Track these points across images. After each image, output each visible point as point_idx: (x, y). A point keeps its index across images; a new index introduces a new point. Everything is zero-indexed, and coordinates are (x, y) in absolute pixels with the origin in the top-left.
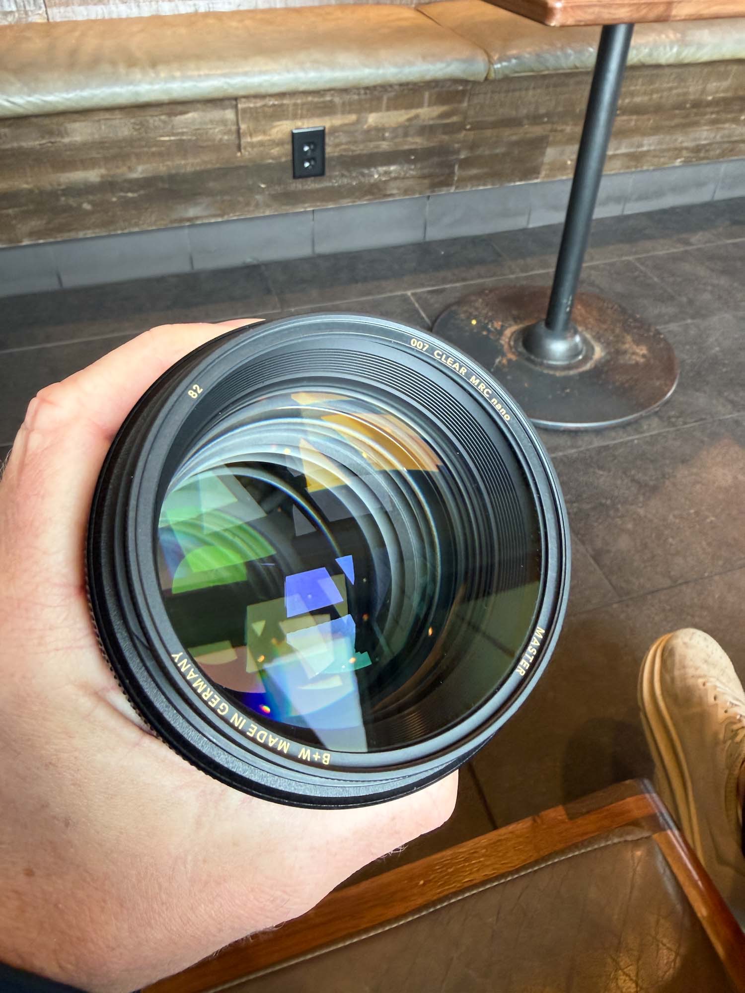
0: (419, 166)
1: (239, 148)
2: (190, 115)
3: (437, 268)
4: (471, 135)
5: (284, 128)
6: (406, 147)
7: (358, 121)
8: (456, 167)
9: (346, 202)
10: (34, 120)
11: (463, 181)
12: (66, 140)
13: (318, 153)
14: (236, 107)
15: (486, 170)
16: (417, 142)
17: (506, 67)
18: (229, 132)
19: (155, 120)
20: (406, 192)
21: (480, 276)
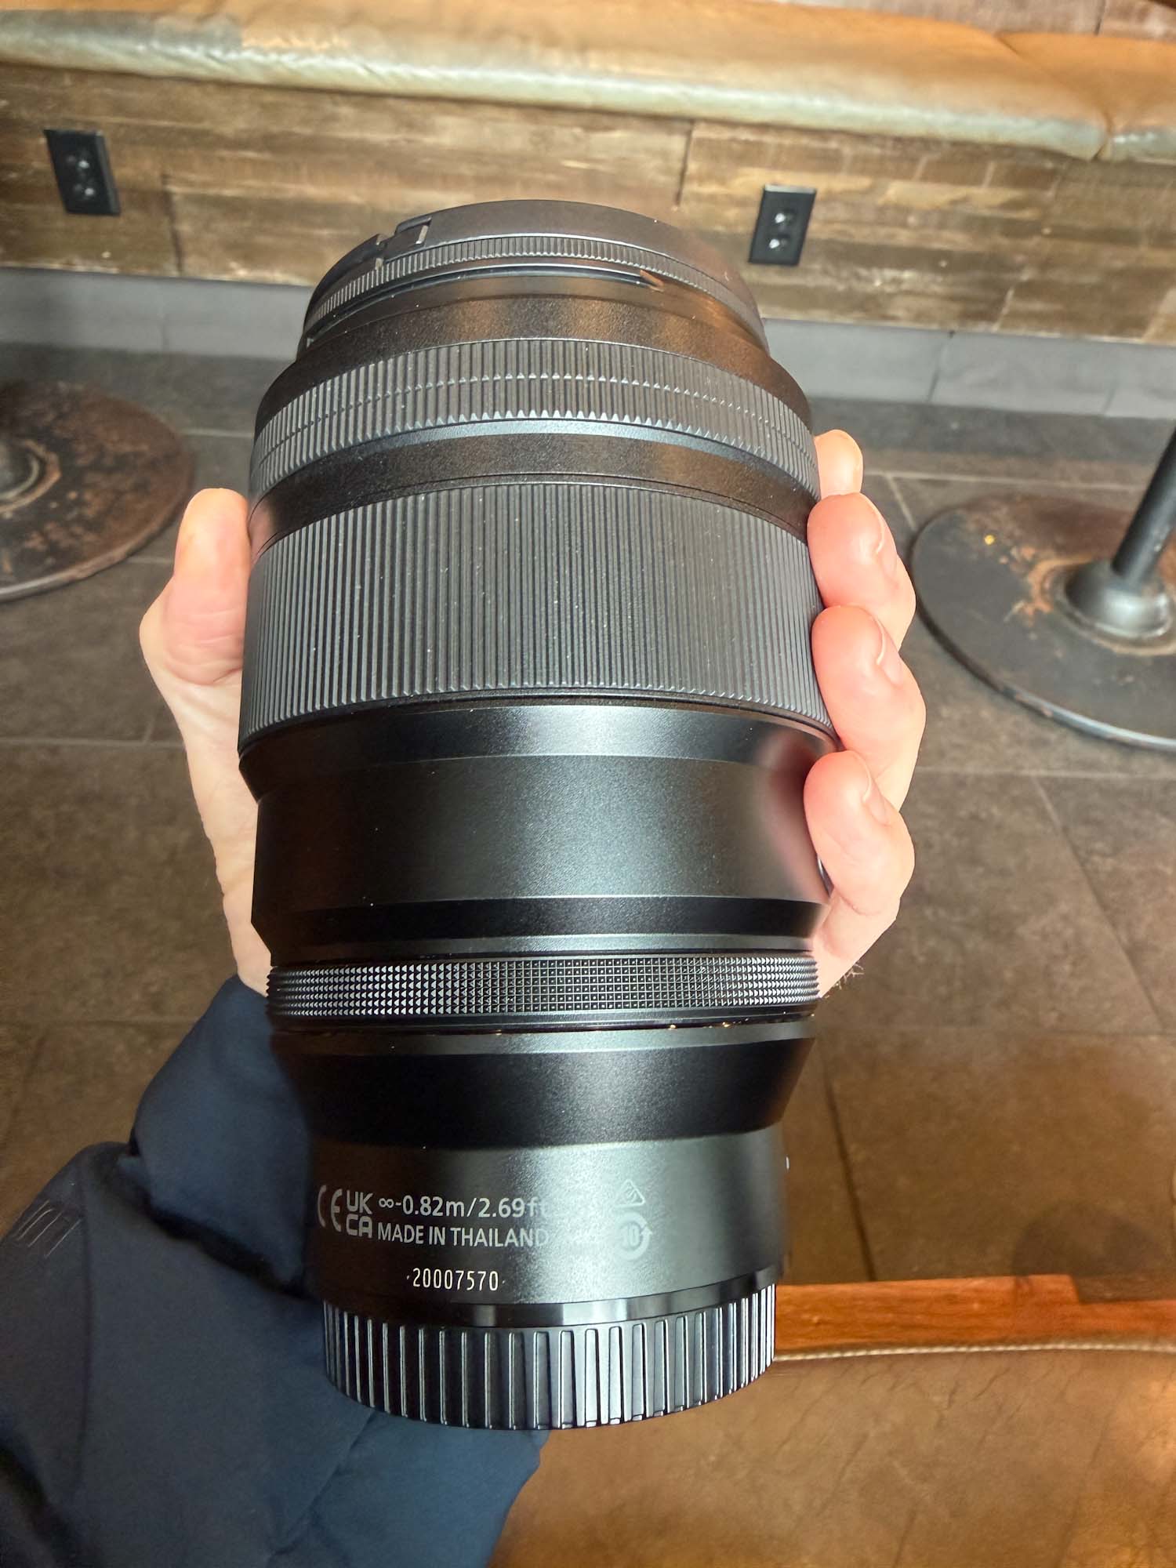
0: (950, 278)
1: (678, 198)
2: (617, 135)
3: (942, 447)
4: (1048, 247)
5: (754, 180)
6: (937, 245)
7: (870, 191)
8: (1011, 293)
9: (820, 315)
10: (391, 102)
11: (1016, 317)
12: (429, 140)
13: (795, 231)
14: (689, 134)
15: (1058, 307)
16: (956, 240)
17: (1133, 144)
18: (667, 171)
19: (566, 133)
20: (920, 316)
21: (1009, 474)
